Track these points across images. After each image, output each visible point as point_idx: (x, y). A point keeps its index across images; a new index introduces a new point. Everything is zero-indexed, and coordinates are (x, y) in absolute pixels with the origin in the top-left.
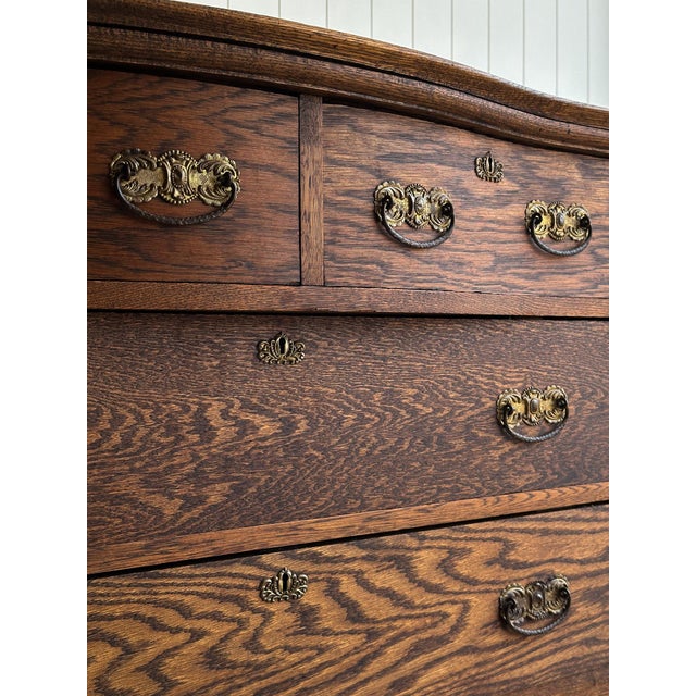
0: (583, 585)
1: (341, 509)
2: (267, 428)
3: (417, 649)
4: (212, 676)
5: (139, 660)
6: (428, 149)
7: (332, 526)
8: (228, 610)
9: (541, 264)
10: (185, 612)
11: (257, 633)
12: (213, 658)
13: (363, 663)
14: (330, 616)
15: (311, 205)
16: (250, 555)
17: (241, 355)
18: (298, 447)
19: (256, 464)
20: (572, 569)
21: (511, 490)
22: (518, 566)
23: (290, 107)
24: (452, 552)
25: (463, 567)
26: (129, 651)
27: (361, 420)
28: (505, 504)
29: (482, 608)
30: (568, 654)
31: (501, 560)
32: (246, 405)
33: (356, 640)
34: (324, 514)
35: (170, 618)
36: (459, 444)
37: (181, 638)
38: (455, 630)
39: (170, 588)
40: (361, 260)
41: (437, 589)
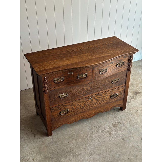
1: (96, 92)
2: (89, 88)
3: (102, 101)
4: (84, 105)
5: (79, 105)
7: (95, 94)
8: (85, 101)
10: (82, 101)
11: (88, 102)
12: (84, 104)
14: (94, 100)
16: (87, 97)
18: (92, 89)
19: (88, 91)
20: (118, 92)
22: (113, 93)
24: (106, 93)
26: (78, 104)
27: (98, 86)
28: (111, 89)
29: (108, 97)
30: (117, 99)
31: (111, 93)
32: (87, 87)
33: (96, 101)
35: (81, 102)
36: (107, 85)
38: (106, 99)
40: (98, 77)
41: (104, 96)
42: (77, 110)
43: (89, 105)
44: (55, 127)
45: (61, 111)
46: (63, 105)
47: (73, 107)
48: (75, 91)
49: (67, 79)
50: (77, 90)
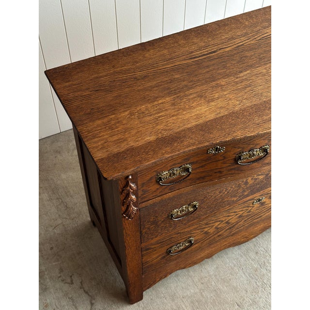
2: (262, 177)
5: (224, 222)
11: (250, 210)
16: (252, 199)
32: (258, 175)
42: (216, 234)
43: (252, 217)
44: (152, 283)
45: (171, 247)
46: (179, 233)
48: (220, 192)
49: (202, 167)
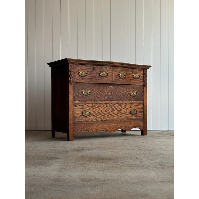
0: (139, 111)
2: (110, 93)
3: (122, 114)
5: (100, 110)
6: (123, 70)
7: (115, 102)
8: (107, 107)
9: (134, 80)
11: (109, 110)
12: (106, 111)
13: (118, 114)
14: (115, 109)
15: (113, 75)
16: (108, 103)
17: (108, 87)
18: (112, 95)
19: (109, 96)
20: (138, 109)
21: (131, 101)
22: (132, 108)
23: (112, 67)
25: (126, 107)
26: (100, 109)
27: (117, 93)
28: (131, 102)
29: (128, 111)
30: (137, 117)
31: (130, 107)
32: (108, 91)
33: (117, 112)
34: (114, 101)
35: (102, 107)
36: (126, 96)
37: (103, 109)
38: (126, 113)
39: (102, 105)
40: (118, 79)
41: (124, 109)
42: (98, 115)
43: (110, 114)
44: (77, 131)
46: (85, 105)
47: (95, 110)
49: (90, 74)
50: (99, 92)
